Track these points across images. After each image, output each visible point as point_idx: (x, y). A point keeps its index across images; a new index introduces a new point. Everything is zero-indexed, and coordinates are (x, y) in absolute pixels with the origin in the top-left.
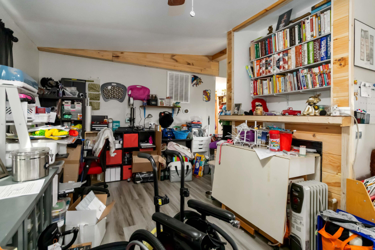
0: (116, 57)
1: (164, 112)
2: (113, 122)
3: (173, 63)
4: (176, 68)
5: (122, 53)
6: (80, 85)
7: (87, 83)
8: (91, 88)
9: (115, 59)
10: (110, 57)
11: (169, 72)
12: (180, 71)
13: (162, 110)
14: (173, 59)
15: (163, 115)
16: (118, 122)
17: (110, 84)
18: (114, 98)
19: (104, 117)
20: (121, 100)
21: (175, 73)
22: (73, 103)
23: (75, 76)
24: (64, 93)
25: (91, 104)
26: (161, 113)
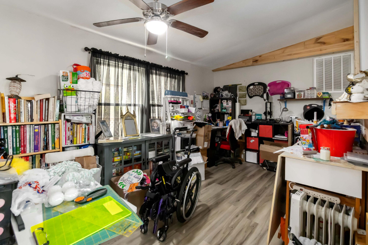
0: (256, 61)
1: (310, 105)
2: (256, 115)
3: (318, 47)
4: (324, 52)
5: (260, 56)
6: (232, 89)
7: (238, 87)
8: (240, 90)
9: (255, 63)
10: (251, 63)
11: (315, 59)
12: (333, 53)
13: (308, 103)
14: (319, 43)
15: (308, 108)
16: (260, 115)
17: (253, 84)
18: (256, 95)
19: (249, 111)
20: (262, 96)
21: (324, 58)
22: (227, 101)
24: (222, 95)
25: (239, 101)
26: (305, 107)
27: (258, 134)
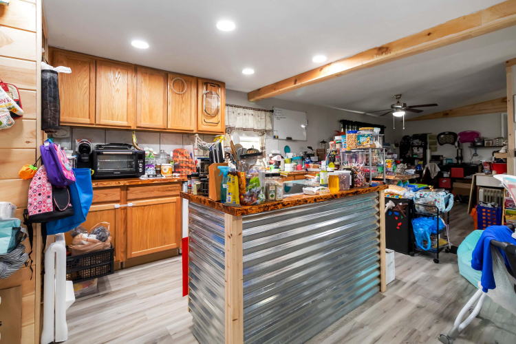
0: (446, 114)
2: (447, 159)
3: (505, 105)
5: (451, 111)
6: (423, 137)
7: (428, 135)
8: (430, 138)
9: (446, 116)
10: (441, 116)
11: (503, 114)
14: (505, 102)
16: (452, 160)
17: (443, 133)
18: (447, 143)
19: (439, 156)
20: (453, 144)
22: (418, 148)
23: (420, 132)
24: (413, 143)
25: (430, 148)
27: (450, 175)
